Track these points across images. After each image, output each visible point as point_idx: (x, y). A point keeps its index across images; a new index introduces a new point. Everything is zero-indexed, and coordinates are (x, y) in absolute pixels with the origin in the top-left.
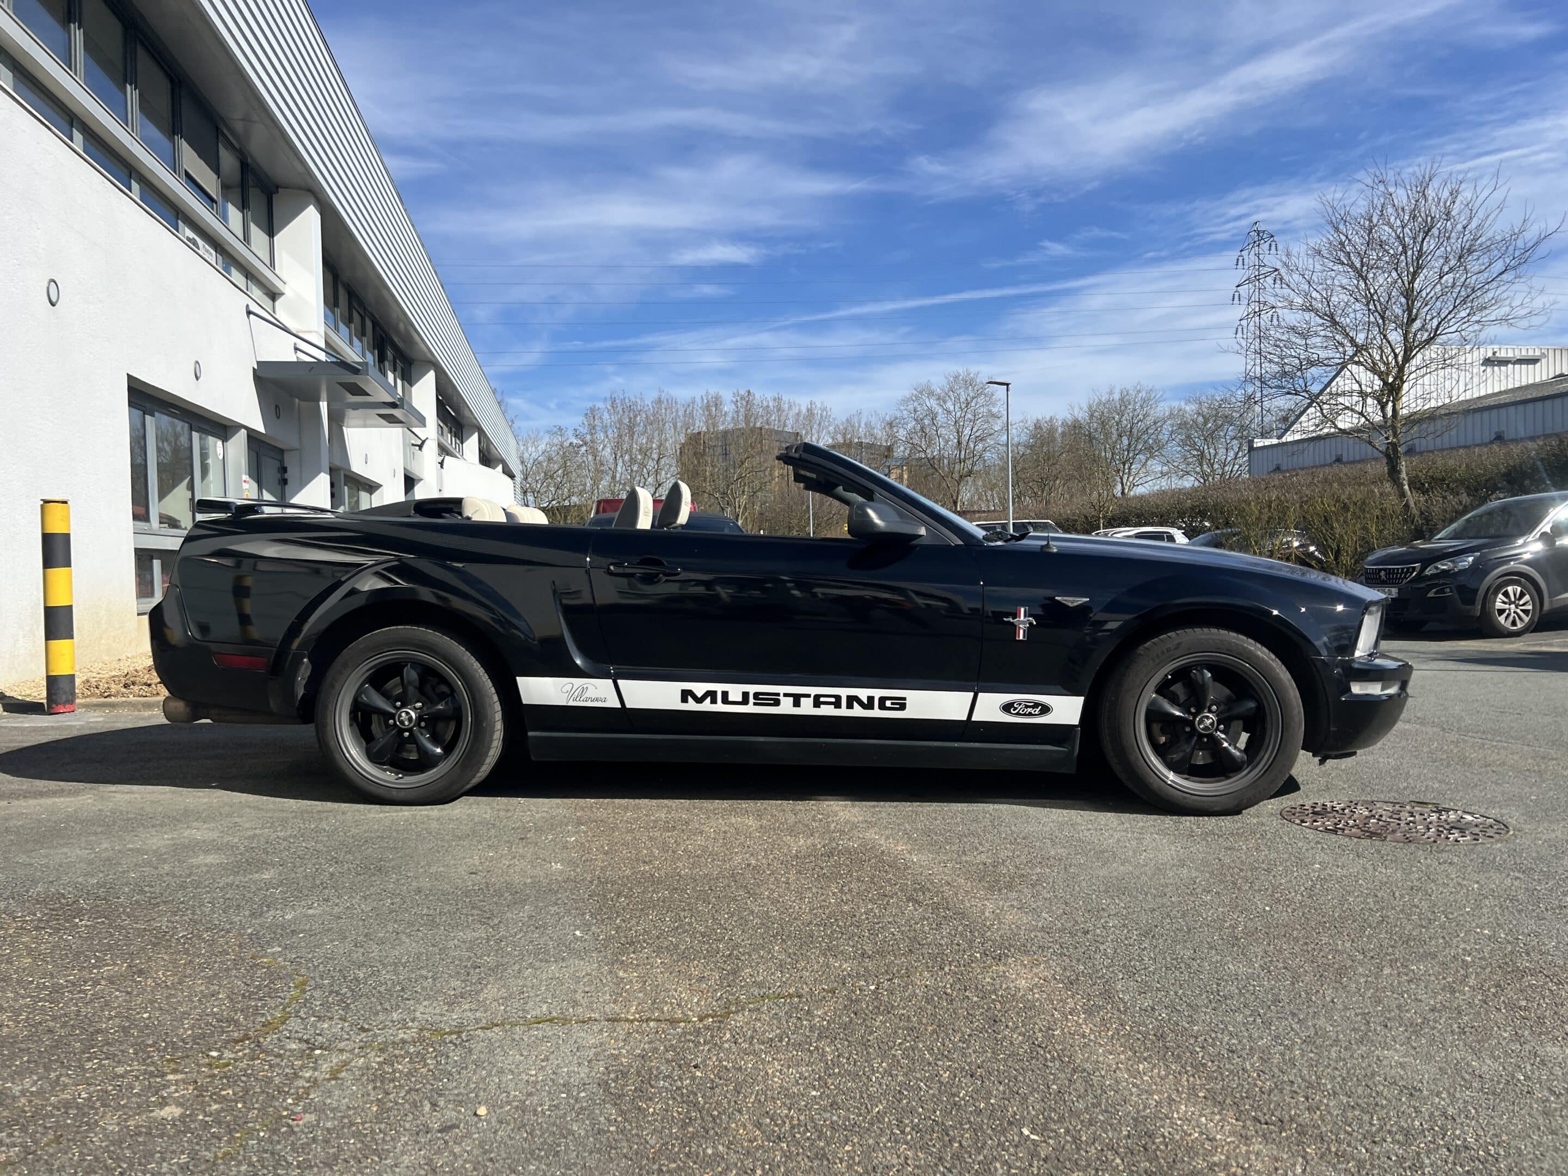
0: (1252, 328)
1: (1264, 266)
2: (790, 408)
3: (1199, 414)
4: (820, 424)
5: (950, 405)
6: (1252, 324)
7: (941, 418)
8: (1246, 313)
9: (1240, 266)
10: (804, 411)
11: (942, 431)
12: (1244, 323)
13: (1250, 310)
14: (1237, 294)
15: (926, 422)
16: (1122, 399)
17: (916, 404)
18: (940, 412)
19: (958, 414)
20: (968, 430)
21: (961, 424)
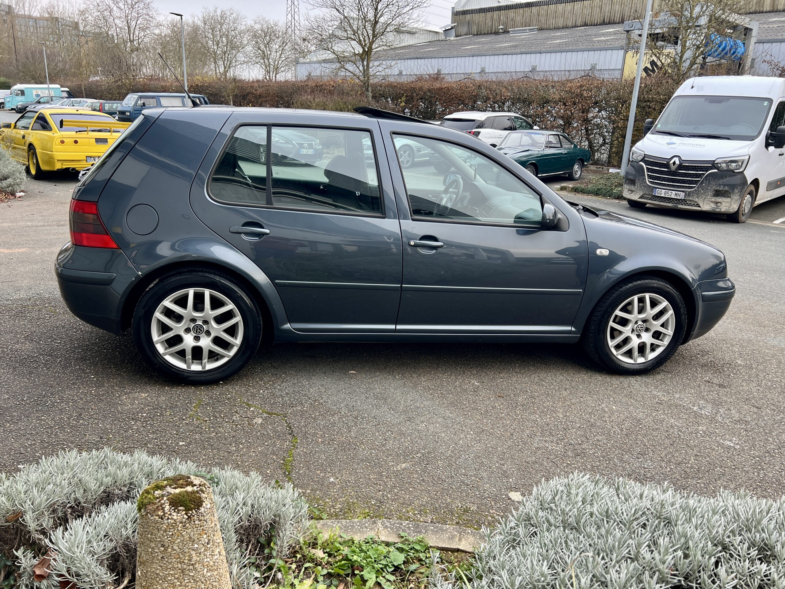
3: (261, 30)
5: (121, 5)
7: (116, 12)
11: (117, 21)
15: (106, 13)
16: (222, 17)
18: (115, 8)
19: (127, 11)
20: (134, 23)
21: (129, 18)
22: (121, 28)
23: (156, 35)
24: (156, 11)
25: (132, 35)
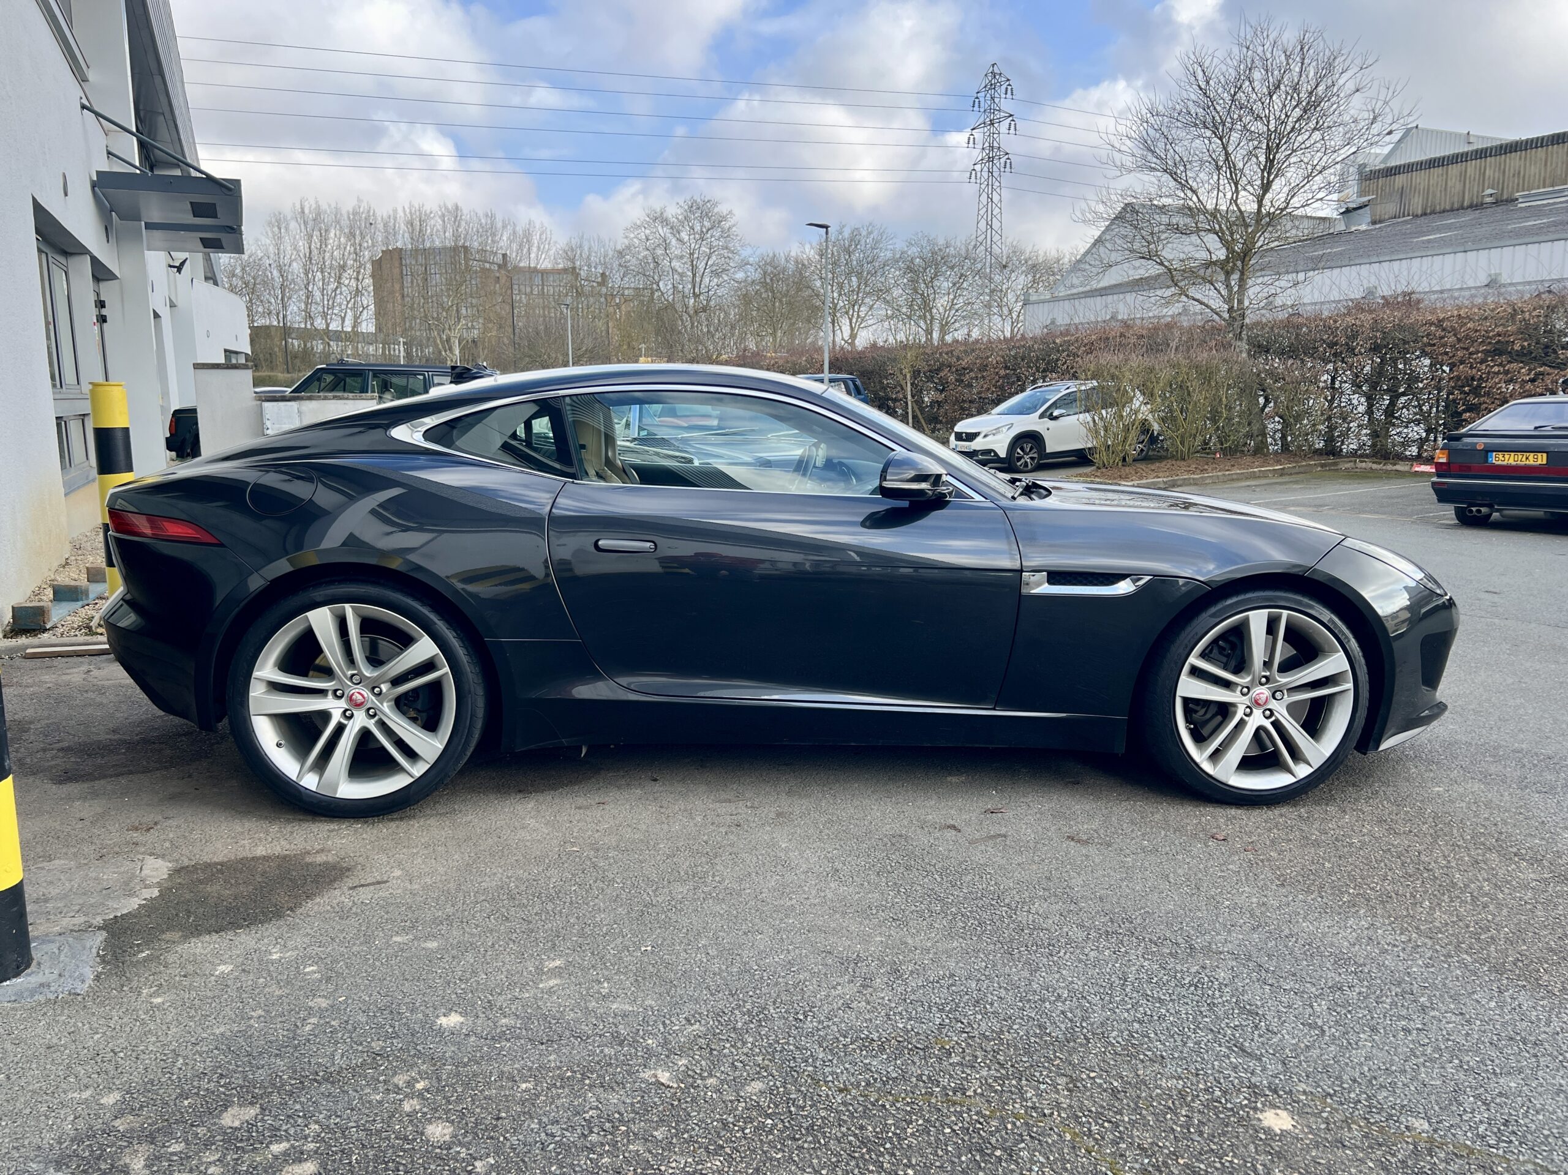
0: (985, 174)
1: (999, 111)
2: (504, 227)
3: (921, 258)
4: (539, 248)
5: (684, 236)
6: (986, 169)
7: (675, 249)
8: (980, 158)
9: (976, 108)
10: (519, 230)
11: (676, 264)
12: (978, 167)
13: (984, 154)
14: (972, 137)
15: (659, 252)
17: (647, 232)
18: (674, 241)
19: (693, 245)
20: (703, 264)
21: (696, 256)
22: (681, 275)
23: (737, 282)
24: (740, 240)
25: (697, 285)
